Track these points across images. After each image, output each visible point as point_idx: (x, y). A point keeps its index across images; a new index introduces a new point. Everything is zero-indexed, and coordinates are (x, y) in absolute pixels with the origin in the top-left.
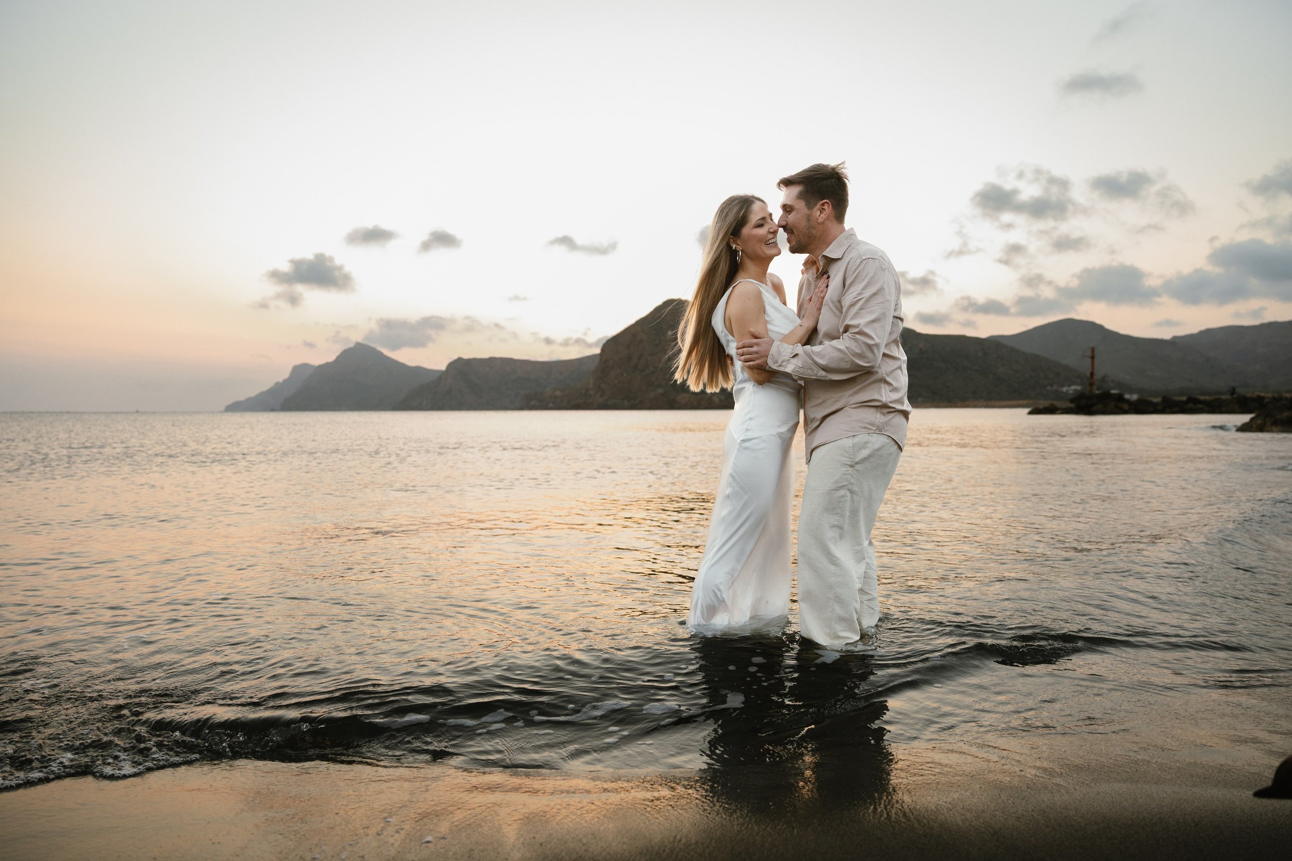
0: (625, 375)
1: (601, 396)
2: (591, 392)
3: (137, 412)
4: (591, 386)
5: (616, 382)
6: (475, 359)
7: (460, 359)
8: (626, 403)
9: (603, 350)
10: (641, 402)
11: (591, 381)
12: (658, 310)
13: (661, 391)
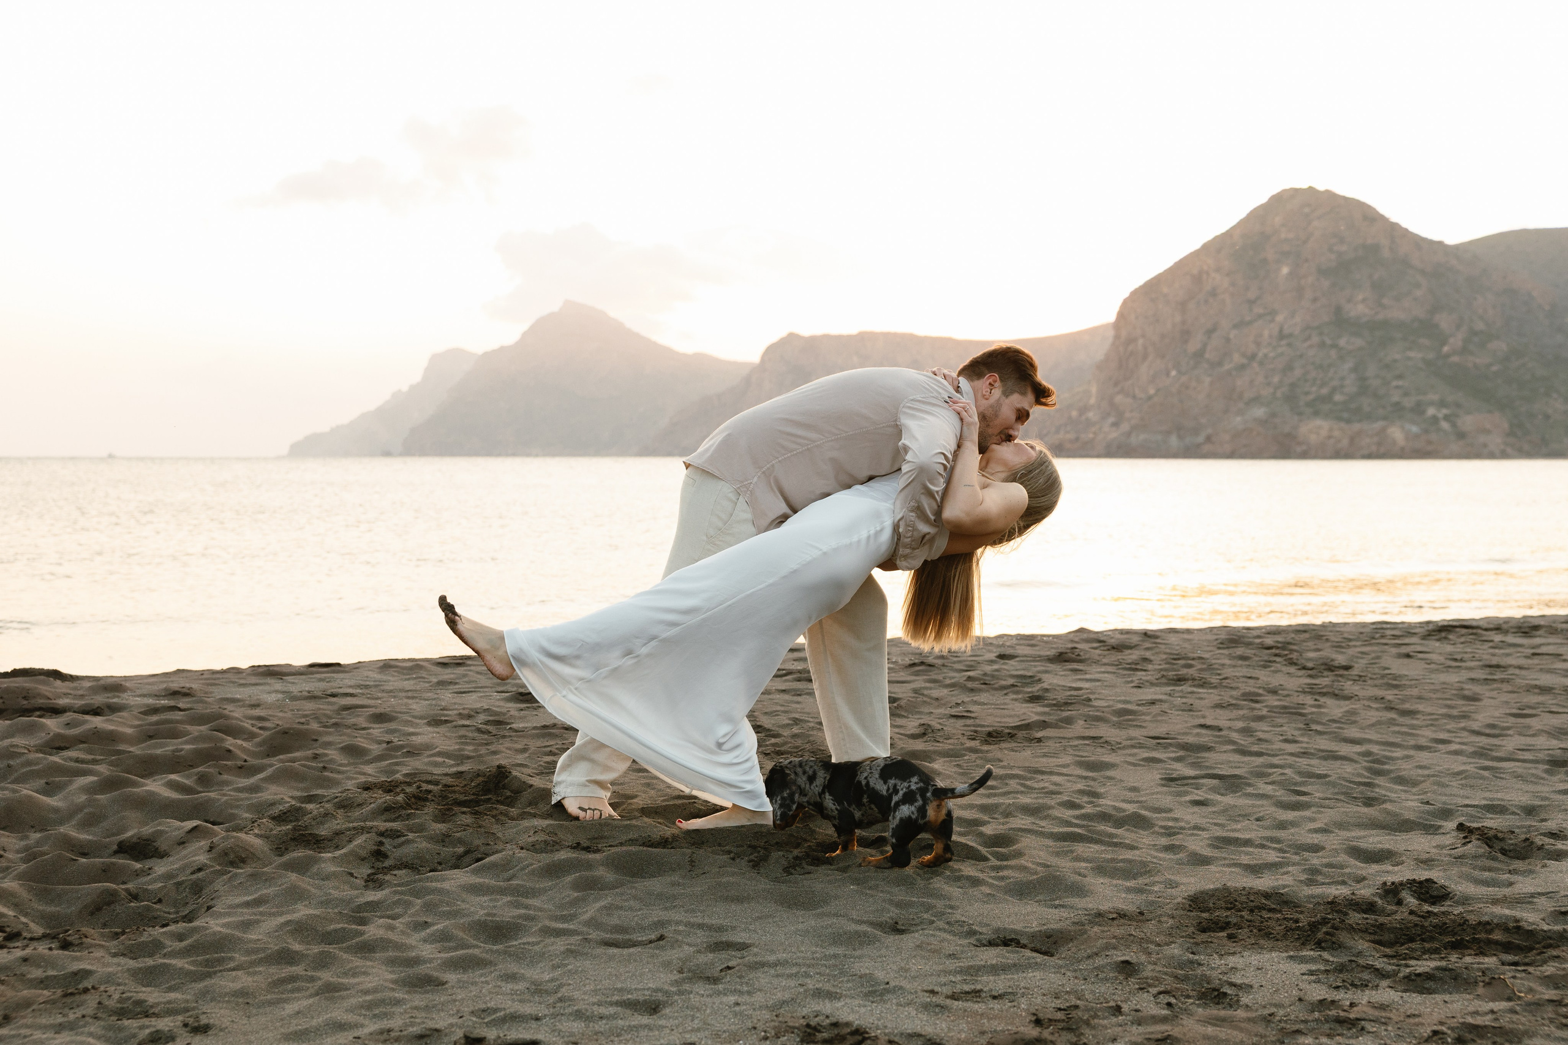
0: (1174, 373)
1: (1115, 425)
2: (1090, 415)
3: (111, 456)
4: (1092, 401)
5: (1152, 391)
6: (827, 337)
7: (792, 336)
8: (1174, 441)
9: (1121, 315)
10: (1209, 439)
11: (1094, 389)
12: (1260, 215)
13: (1259, 412)
